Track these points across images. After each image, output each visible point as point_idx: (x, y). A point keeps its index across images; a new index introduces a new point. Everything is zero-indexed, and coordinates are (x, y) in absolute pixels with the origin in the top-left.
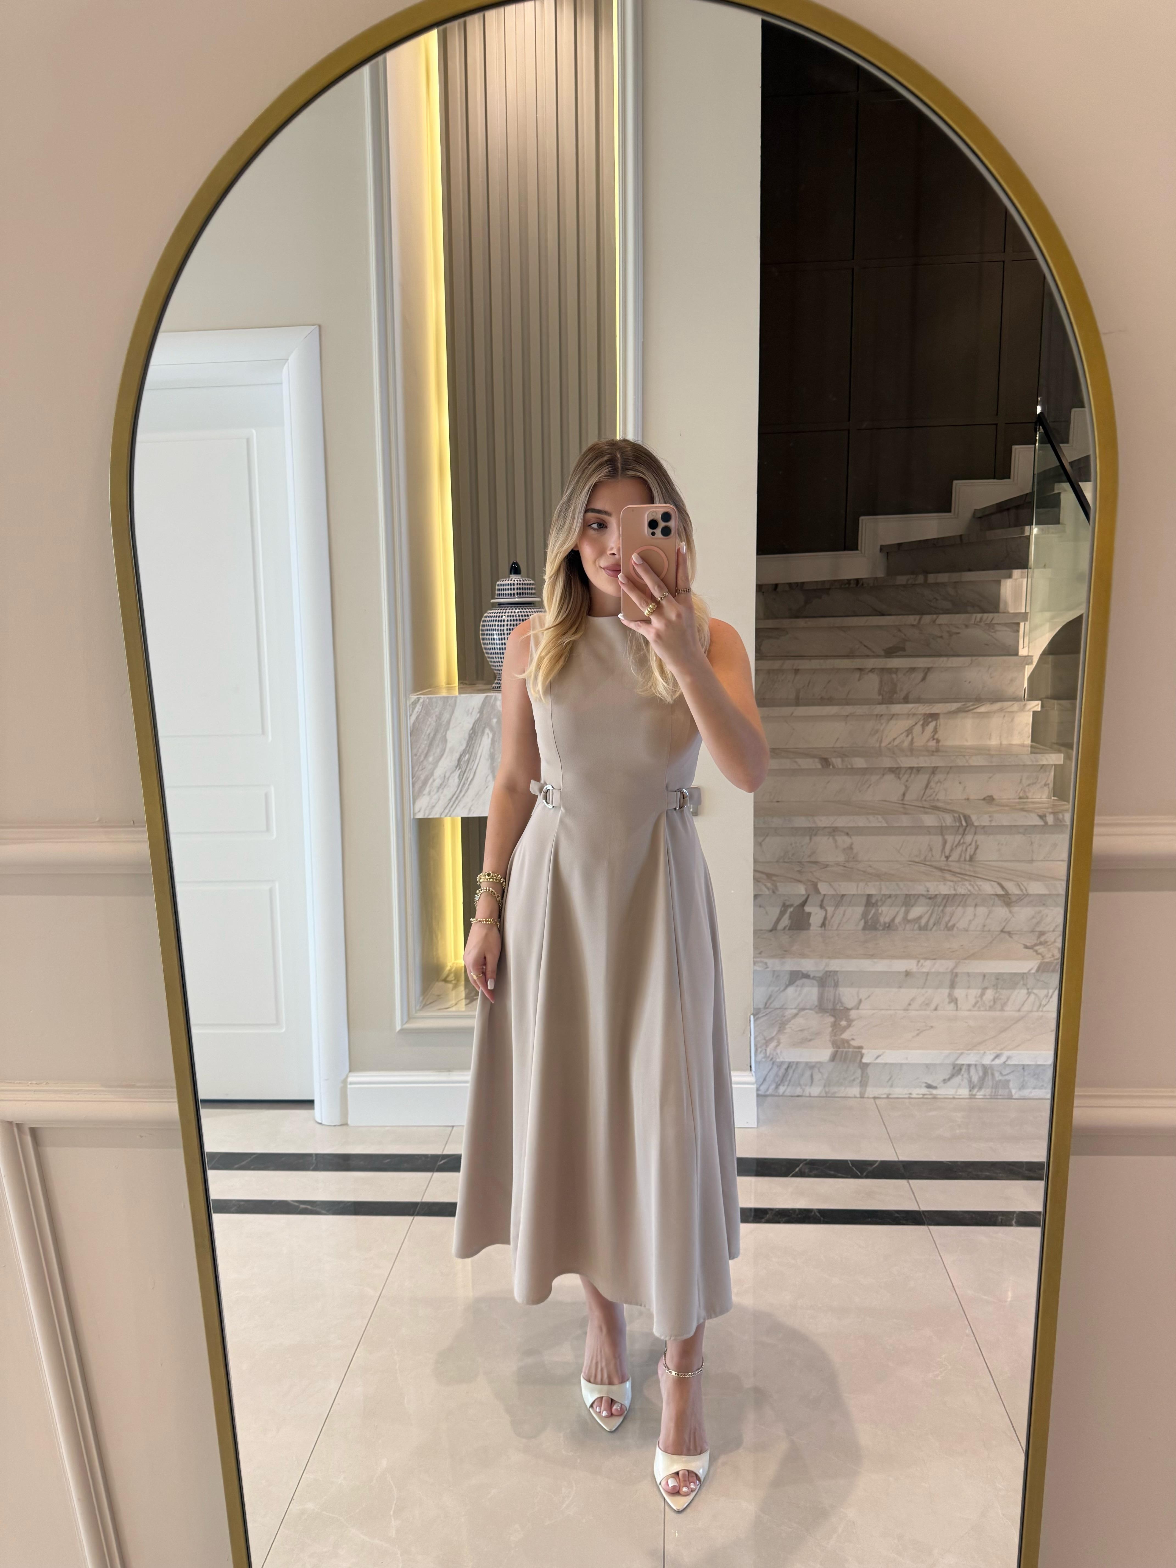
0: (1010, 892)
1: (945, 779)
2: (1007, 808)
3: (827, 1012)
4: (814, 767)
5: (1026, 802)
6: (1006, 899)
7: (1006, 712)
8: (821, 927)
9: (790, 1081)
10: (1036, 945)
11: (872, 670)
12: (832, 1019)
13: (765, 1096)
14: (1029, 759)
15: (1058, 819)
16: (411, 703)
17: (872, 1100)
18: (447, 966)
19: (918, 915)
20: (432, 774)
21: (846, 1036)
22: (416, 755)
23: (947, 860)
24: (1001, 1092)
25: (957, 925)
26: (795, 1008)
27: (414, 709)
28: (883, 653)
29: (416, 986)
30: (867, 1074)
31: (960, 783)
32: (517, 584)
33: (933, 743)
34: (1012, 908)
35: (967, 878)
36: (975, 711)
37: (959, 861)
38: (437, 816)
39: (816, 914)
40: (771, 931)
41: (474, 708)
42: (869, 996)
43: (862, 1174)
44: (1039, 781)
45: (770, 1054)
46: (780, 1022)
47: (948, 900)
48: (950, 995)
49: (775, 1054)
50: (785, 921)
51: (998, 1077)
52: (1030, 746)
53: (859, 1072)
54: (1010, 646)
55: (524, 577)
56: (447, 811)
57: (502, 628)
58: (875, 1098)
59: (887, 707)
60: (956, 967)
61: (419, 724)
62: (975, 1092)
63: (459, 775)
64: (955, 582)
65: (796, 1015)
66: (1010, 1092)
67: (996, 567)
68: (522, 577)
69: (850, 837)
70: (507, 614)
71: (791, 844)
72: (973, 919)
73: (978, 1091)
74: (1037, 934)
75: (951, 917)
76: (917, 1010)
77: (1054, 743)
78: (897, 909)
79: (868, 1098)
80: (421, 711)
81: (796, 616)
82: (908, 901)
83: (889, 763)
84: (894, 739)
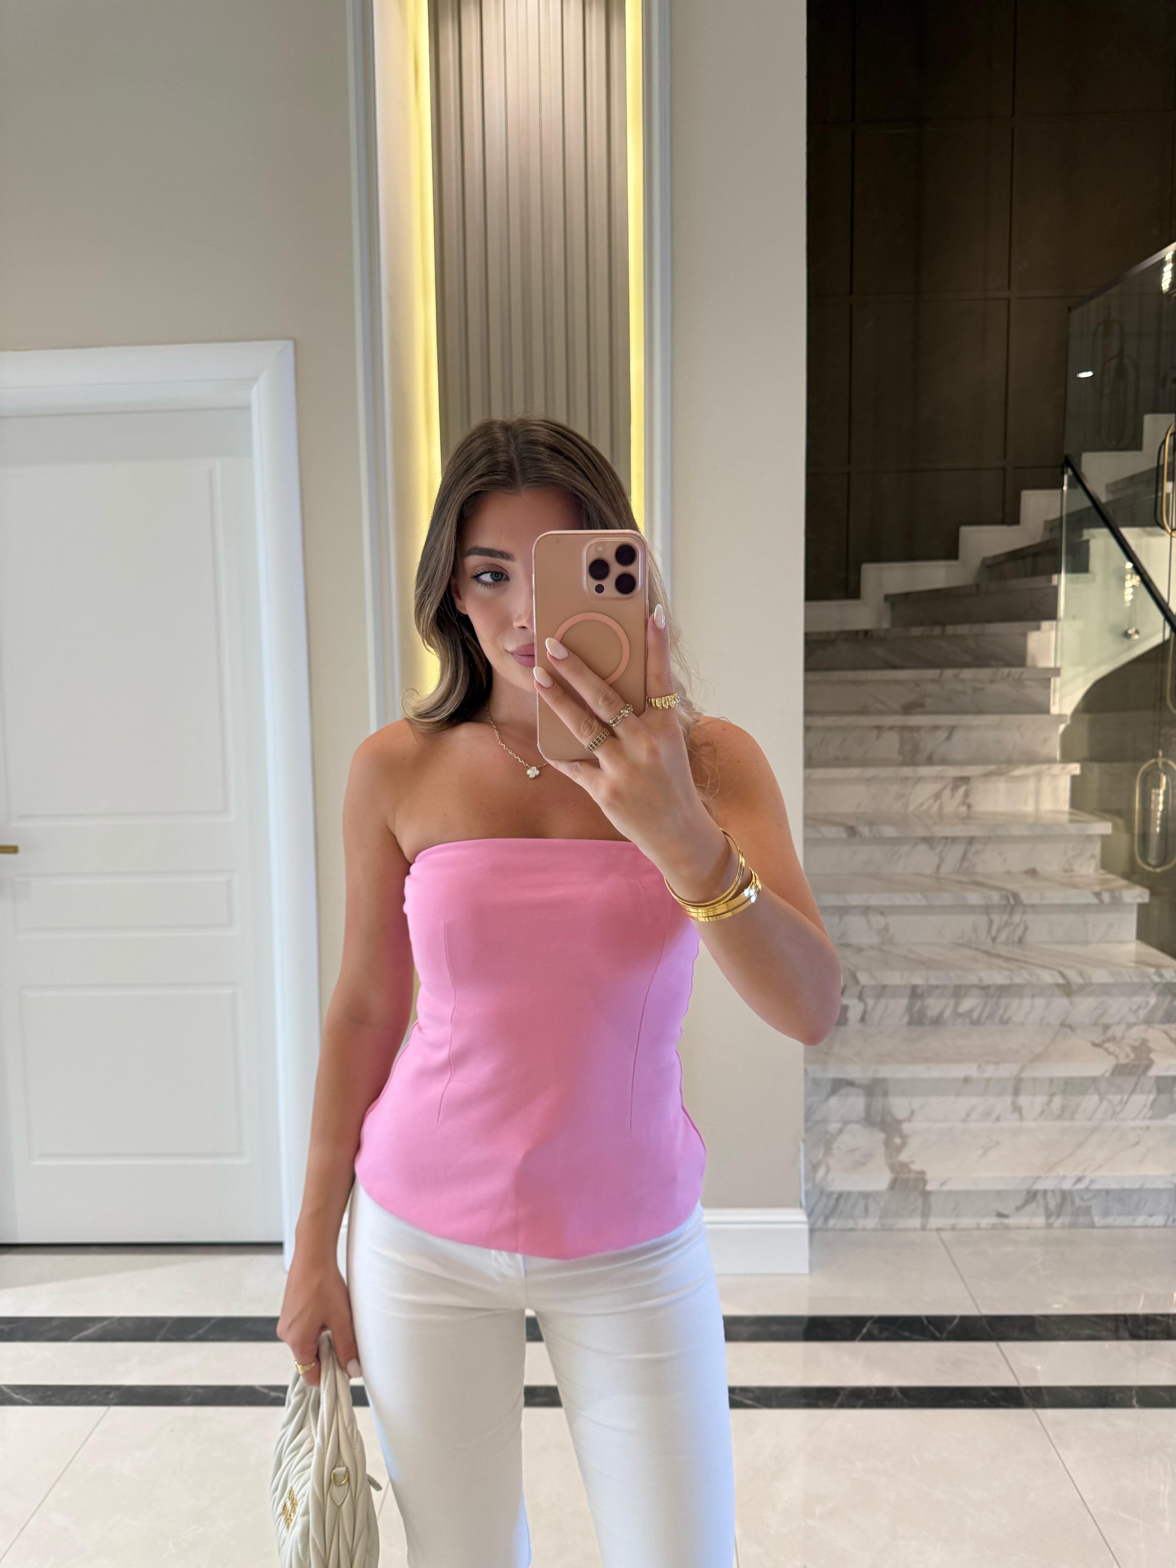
0: (1071, 982)
1: (982, 850)
2: (1055, 883)
3: (876, 1127)
4: (840, 836)
5: (1070, 875)
6: (1067, 989)
7: (1041, 775)
8: (860, 1023)
9: (841, 1212)
10: (1105, 1042)
11: (891, 728)
12: (883, 1135)
13: (817, 1232)
14: (1073, 829)
15: (1115, 897)
17: (937, 1234)
19: (969, 1007)
21: (902, 1157)
23: (994, 943)
24: (1082, 1219)
25: (1013, 1019)
26: (840, 1122)
28: (900, 710)
30: (930, 1203)
31: (1000, 854)
33: (964, 809)
34: (1073, 1000)
35: (1022, 964)
36: (1009, 774)
37: (1005, 944)
39: (854, 1007)
42: (923, 1106)
43: (940, 1334)
44: (1085, 852)
45: (819, 1182)
46: (825, 1139)
47: (1003, 990)
48: (1013, 1103)
49: (824, 1182)
51: (1078, 1203)
52: (1069, 812)
53: (921, 1201)
54: (1041, 703)
58: (939, 1230)
59: (912, 770)
60: (1022, 1070)
62: (1052, 1220)
64: (976, 634)
65: (842, 1130)
66: (1092, 1221)
67: (1022, 618)
69: (885, 917)
72: (1031, 1012)
73: (1055, 1219)
74: (1102, 1027)
75: (1006, 1010)
76: (976, 1121)
78: (946, 1001)
79: (931, 1230)
82: (959, 992)
83: (921, 832)
84: (922, 804)
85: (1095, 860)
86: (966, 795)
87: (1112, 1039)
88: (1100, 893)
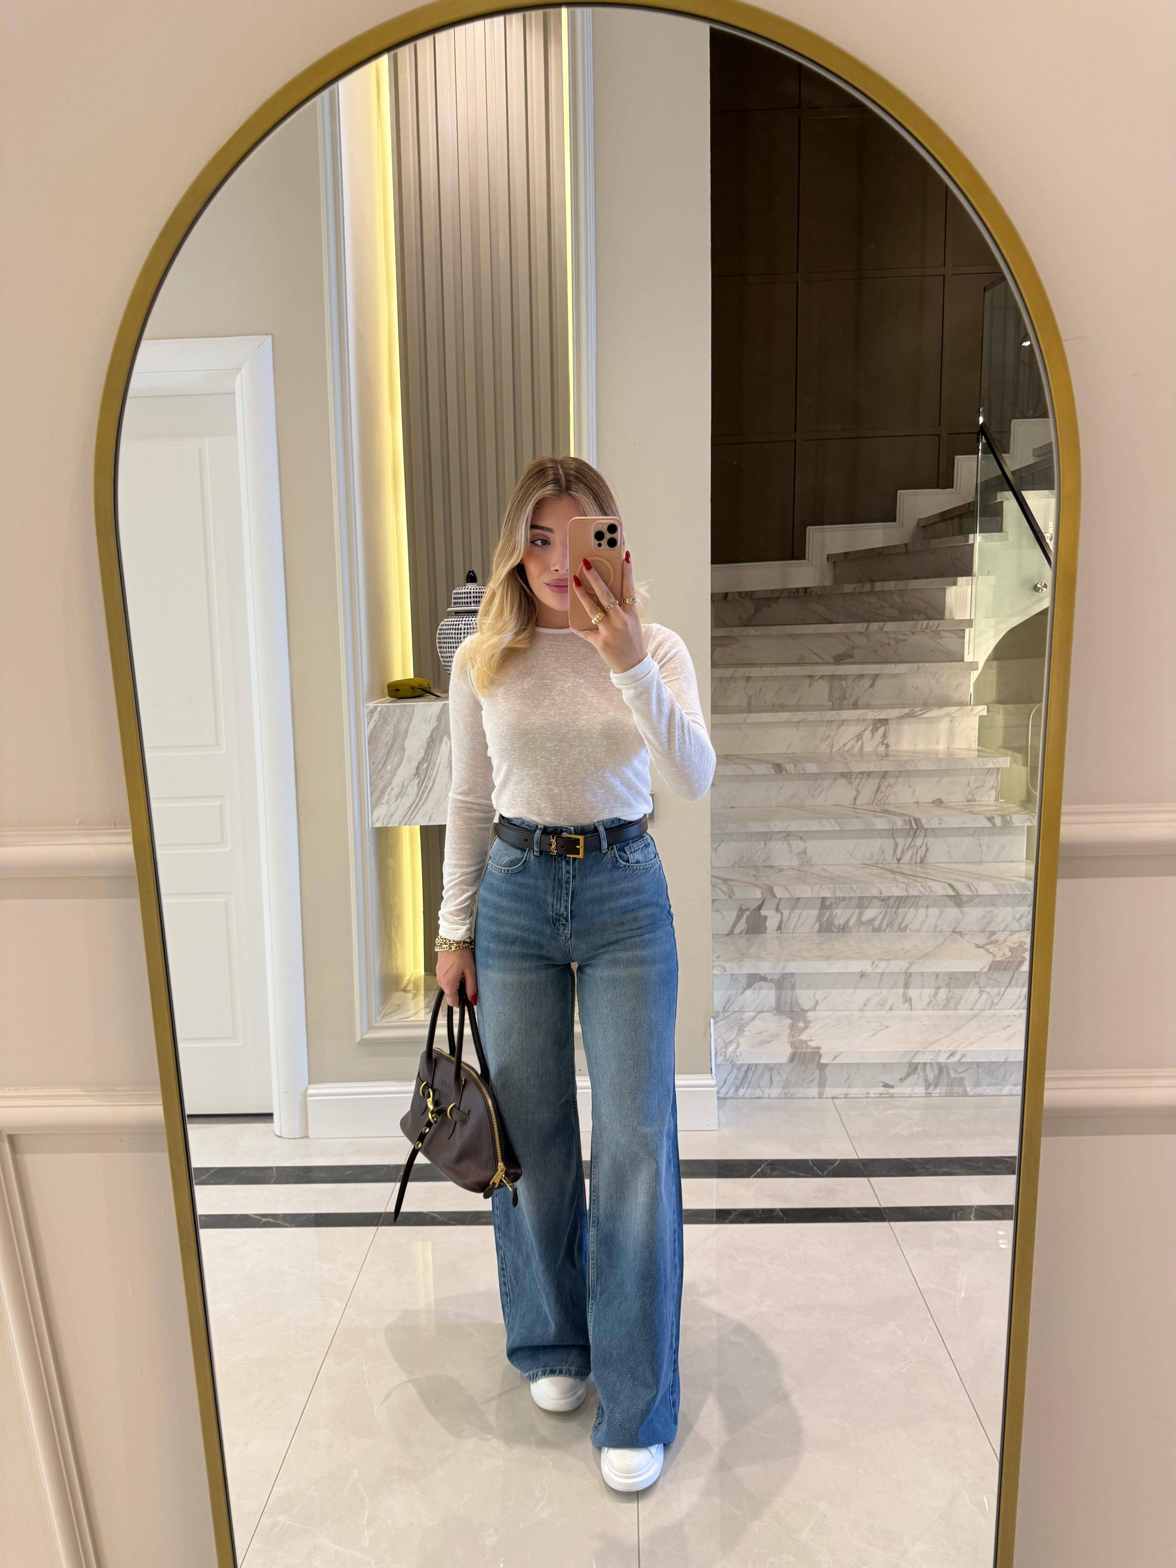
0: (961, 894)
1: (895, 783)
2: (956, 812)
3: (784, 1014)
4: (767, 773)
5: (973, 805)
6: (957, 900)
7: (952, 717)
8: (777, 930)
9: (749, 1083)
10: (987, 944)
11: (822, 677)
12: (790, 1021)
13: (725, 1099)
14: (976, 763)
15: (1006, 821)
16: (368, 711)
17: (831, 1100)
18: (405, 976)
19: (872, 917)
20: (390, 783)
21: (803, 1037)
22: (374, 764)
23: (899, 863)
24: (956, 1089)
25: (910, 926)
26: (753, 1011)
27: (371, 717)
28: (831, 660)
29: (375, 995)
30: (825, 1074)
31: (910, 787)
32: (474, 592)
33: (882, 748)
34: (963, 909)
35: (918, 879)
36: (923, 716)
37: (909, 863)
38: (396, 825)
39: (772, 917)
40: (728, 935)
41: (431, 717)
42: (826, 998)
43: (822, 1173)
44: (987, 783)
45: (729, 1058)
46: (738, 1025)
47: (901, 901)
48: (904, 995)
49: (734, 1056)
50: (742, 925)
51: (953, 1075)
52: (976, 749)
53: (817, 1072)
54: (956, 652)
55: (480, 586)
56: (406, 819)
57: (459, 636)
58: (833, 1098)
59: (838, 713)
60: (911, 966)
61: (377, 732)
62: (931, 1090)
63: (418, 783)
64: (901, 590)
65: (755, 1017)
66: (965, 1090)
67: (941, 575)
68: (478, 585)
69: (804, 842)
70: (463, 622)
71: (746, 849)
72: (925, 920)
73: (934, 1089)
74: (988, 933)
75: (904, 919)
76: (873, 1011)
77: (1000, 747)
78: (851, 911)
79: (827, 1098)
80: (378, 720)
81: (747, 623)
82: (862, 903)
83: (840, 768)
84: (845, 744)
85: (996, 790)
87: (996, 942)
88: (993, 818)
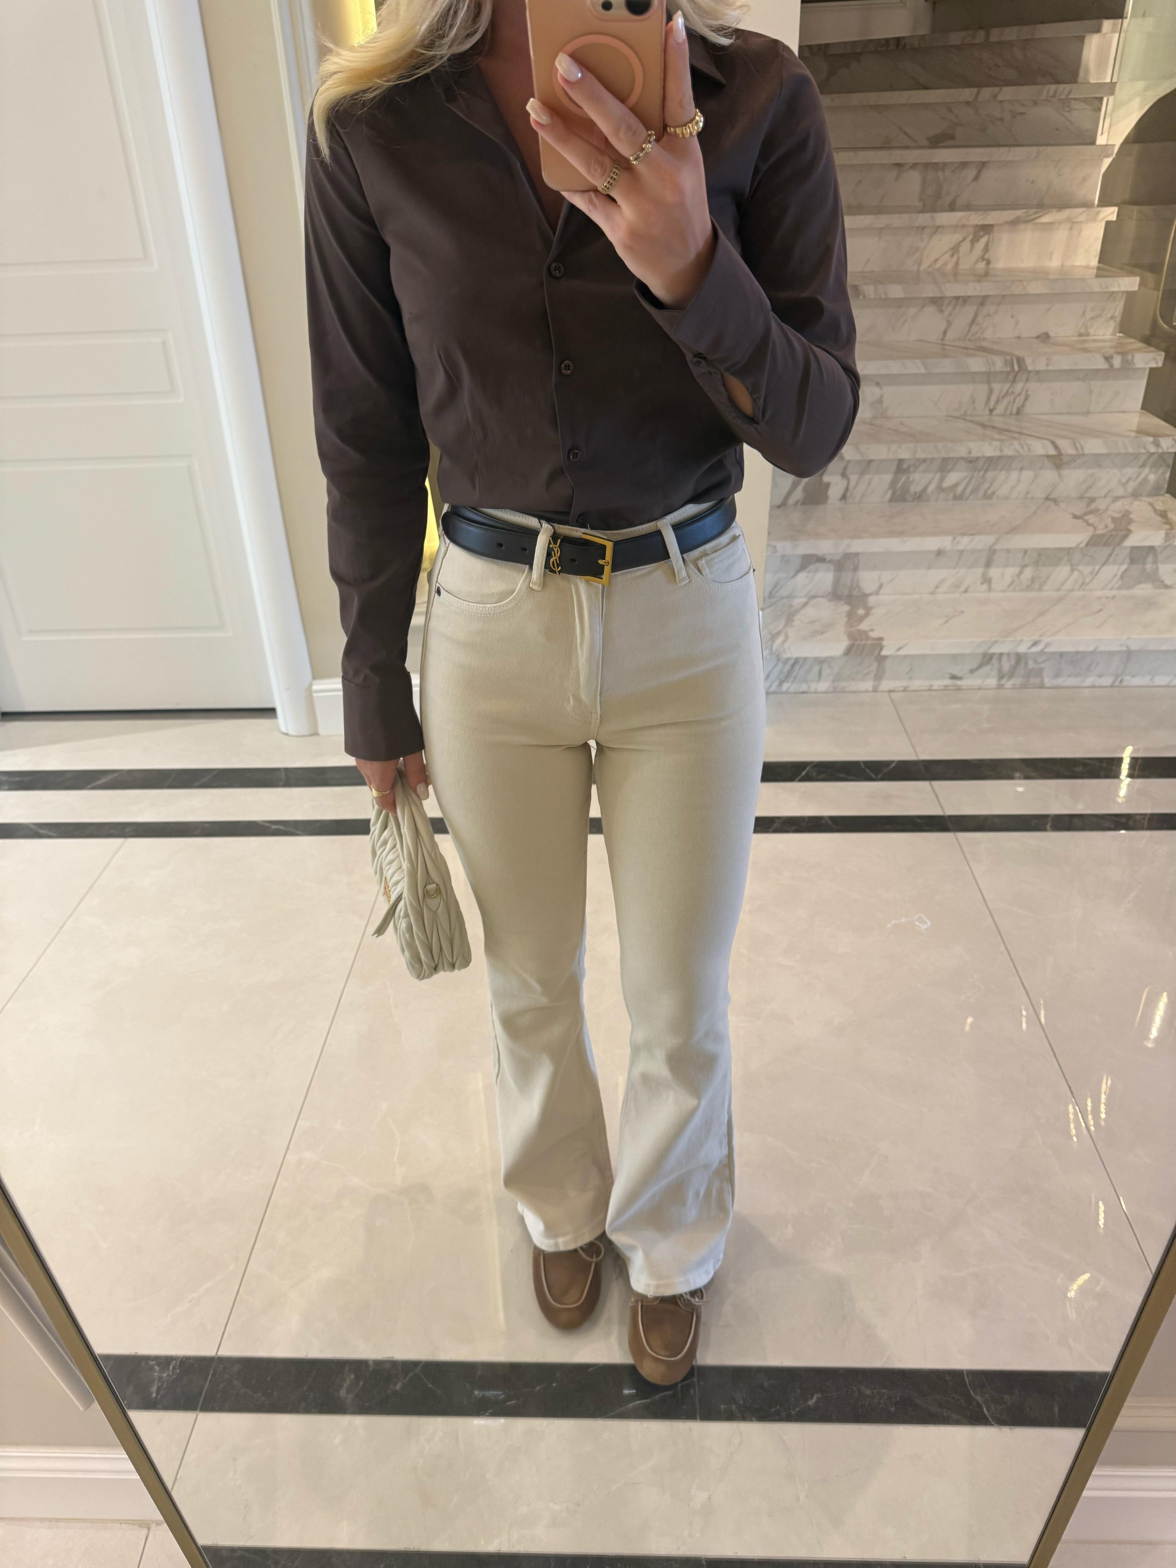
0: (1063, 452)
1: (995, 312)
2: (1065, 348)
3: (842, 600)
5: (1085, 341)
6: (1058, 461)
7: (1073, 223)
8: (841, 499)
9: (796, 677)
10: (1086, 514)
11: (913, 167)
12: (848, 608)
13: (775, 694)
14: (1097, 285)
15: (1127, 361)
17: (887, 694)
19: (954, 482)
21: (864, 626)
23: (991, 414)
24: (1033, 680)
25: (997, 493)
26: (806, 596)
28: (927, 143)
30: (884, 667)
31: (1013, 317)
33: (982, 266)
34: (1062, 471)
35: (1014, 435)
36: (1037, 221)
37: (1003, 415)
39: (835, 483)
40: (782, 505)
42: (892, 579)
43: (877, 776)
44: (1105, 312)
45: (776, 650)
46: (787, 613)
47: (992, 463)
48: (984, 575)
49: (782, 649)
50: (799, 493)
51: (1032, 665)
52: (1096, 267)
53: (876, 665)
54: (1086, 130)
58: (890, 691)
59: (930, 217)
60: (997, 542)
62: (1003, 681)
64: (1025, 40)
65: (807, 604)
66: (1042, 682)
67: (1081, 17)
69: (878, 389)
72: (1016, 485)
73: (1006, 681)
74: (1087, 500)
75: (992, 484)
76: (945, 593)
77: (1126, 264)
78: (931, 476)
79: (883, 692)
82: (946, 465)
83: (929, 291)
84: (936, 260)
85: (1115, 321)
86: (986, 249)
87: (1095, 512)
88: (1111, 357)
